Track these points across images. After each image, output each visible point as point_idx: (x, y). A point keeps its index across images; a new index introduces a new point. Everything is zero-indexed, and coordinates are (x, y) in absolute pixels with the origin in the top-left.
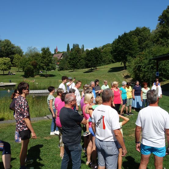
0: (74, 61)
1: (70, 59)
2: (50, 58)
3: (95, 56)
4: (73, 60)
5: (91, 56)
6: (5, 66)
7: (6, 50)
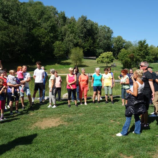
2: (146, 50)
6: (108, 59)
7: (117, 45)
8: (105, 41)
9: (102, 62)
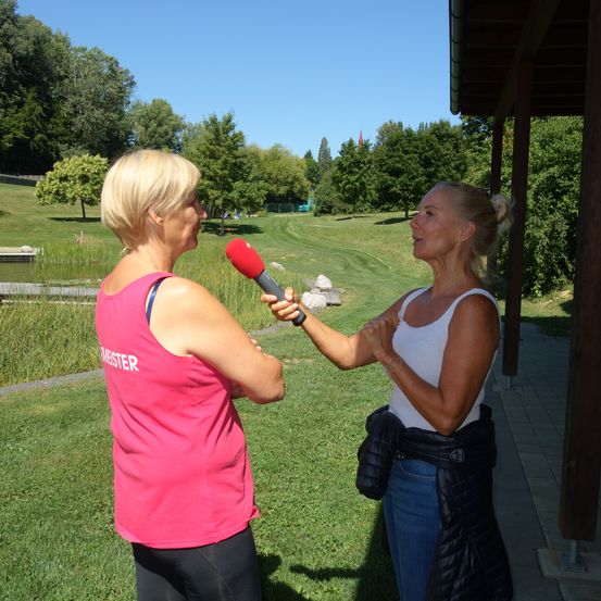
0: (353, 178)
1: (341, 167)
3: (421, 154)
4: (351, 173)
5: (406, 152)
6: (87, 186)
7: (152, 137)
8: (98, 113)
9: (60, 197)
